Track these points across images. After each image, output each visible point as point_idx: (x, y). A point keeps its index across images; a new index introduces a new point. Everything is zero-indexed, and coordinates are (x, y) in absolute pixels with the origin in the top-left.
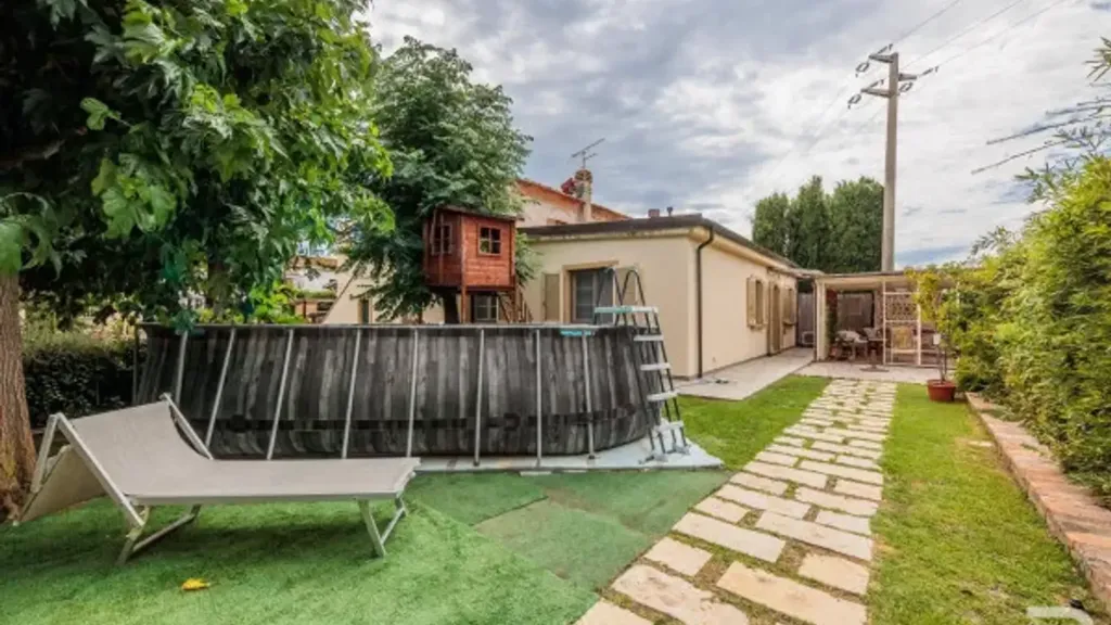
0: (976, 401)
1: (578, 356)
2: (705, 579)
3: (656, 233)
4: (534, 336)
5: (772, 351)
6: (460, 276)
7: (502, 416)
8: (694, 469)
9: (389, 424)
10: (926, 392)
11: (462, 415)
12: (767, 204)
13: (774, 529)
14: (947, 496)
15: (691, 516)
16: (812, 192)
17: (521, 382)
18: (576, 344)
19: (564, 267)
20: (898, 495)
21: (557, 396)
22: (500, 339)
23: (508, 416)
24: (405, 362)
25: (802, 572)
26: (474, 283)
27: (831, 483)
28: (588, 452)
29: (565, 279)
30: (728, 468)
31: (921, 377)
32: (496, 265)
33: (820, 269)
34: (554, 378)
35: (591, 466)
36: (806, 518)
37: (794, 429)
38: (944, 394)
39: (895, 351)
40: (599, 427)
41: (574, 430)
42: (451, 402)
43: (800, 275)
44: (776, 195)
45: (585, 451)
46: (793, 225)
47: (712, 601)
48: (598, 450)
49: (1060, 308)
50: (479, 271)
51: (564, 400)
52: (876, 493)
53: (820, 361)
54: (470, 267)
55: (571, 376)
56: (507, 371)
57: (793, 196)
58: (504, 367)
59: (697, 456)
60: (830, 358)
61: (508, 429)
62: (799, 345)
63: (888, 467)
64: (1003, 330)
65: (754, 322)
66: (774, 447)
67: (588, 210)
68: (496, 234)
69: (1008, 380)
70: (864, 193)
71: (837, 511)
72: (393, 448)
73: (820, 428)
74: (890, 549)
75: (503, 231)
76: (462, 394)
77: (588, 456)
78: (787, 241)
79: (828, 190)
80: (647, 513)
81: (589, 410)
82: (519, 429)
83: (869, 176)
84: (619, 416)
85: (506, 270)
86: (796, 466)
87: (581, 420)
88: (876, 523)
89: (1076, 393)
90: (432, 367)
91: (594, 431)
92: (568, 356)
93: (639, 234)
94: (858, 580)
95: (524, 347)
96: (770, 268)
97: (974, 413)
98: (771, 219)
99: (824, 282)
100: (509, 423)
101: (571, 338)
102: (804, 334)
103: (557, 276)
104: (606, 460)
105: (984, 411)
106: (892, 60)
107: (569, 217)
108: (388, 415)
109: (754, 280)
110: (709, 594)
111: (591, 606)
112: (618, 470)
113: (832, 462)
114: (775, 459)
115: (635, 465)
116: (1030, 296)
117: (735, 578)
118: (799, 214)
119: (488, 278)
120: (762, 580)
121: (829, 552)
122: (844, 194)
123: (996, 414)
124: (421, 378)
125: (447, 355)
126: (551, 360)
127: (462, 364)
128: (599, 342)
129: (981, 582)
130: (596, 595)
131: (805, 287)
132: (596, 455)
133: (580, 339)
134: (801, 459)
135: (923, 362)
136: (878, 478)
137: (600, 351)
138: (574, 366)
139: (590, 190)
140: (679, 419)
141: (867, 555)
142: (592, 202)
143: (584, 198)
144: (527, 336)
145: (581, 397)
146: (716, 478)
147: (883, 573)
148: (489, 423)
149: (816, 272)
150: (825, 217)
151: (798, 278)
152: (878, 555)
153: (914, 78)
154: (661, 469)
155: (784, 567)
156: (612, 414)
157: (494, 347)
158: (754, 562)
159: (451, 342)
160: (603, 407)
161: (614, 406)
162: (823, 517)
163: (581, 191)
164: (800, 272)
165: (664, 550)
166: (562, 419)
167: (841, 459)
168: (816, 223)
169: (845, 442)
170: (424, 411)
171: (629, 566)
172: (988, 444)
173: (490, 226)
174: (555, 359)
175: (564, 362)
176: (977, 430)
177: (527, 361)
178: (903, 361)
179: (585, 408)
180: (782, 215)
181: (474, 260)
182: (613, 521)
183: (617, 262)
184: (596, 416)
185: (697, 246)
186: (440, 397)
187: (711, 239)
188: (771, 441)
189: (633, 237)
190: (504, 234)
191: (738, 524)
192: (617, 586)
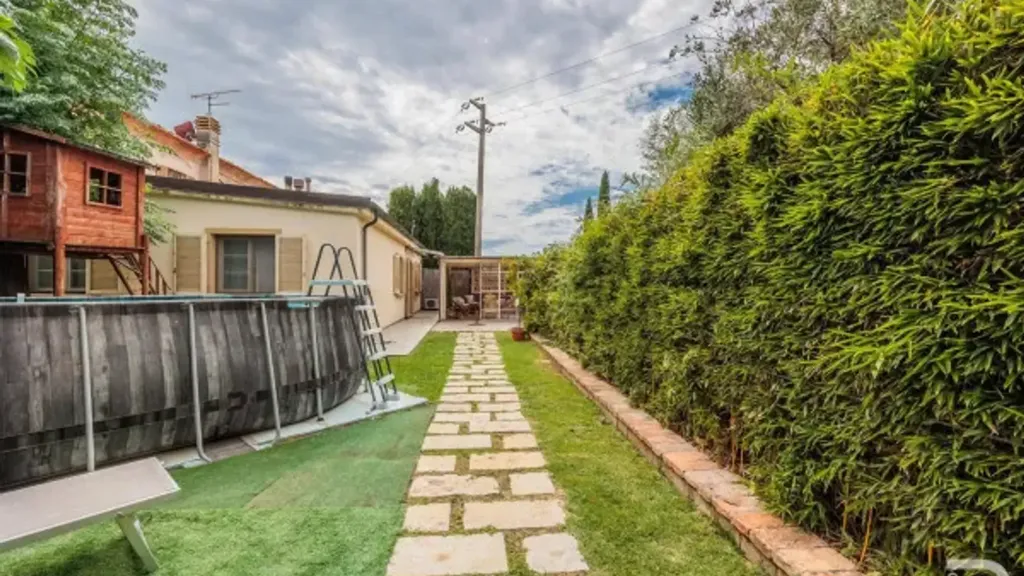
0: (536, 338)
1: (305, 327)
2: (462, 469)
3: (326, 208)
4: (259, 310)
5: (409, 315)
6: (54, 231)
7: (225, 396)
8: (408, 409)
9: (41, 437)
10: (511, 335)
11: (169, 404)
12: (399, 193)
13: (479, 430)
14: (546, 390)
15: (427, 439)
16: (432, 188)
17: (246, 356)
18: (302, 316)
19: (207, 230)
20: (525, 396)
21: (287, 368)
22: (216, 315)
23: (232, 396)
24: (66, 351)
25: (506, 446)
26: (78, 241)
27: (493, 396)
28: (316, 415)
29: (208, 243)
30: (431, 404)
31: (506, 327)
32: (113, 220)
33: (443, 251)
34: (283, 350)
35: (323, 427)
36: (491, 420)
37: (453, 370)
38: (521, 336)
39: (487, 310)
40: (325, 391)
41: (303, 397)
42: (153, 390)
43: (424, 254)
44: (406, 187)
45: (314, 414)
46: (418, 212)
47: (472, 478)
48: (326, 411)
49: (579, 285)
50: (85, 225)
51: (293, 370)
52: (516, 397)
53: (443, 320)
54: (70, 218)
55: (299, 346)
56: (228, 347)
57: (419, 190)
58: (224, 344)
59: (405, 400)
60: (449, 318)
61: (232, 410)
62: (423, 309)
63: (515, 382)
64: (551, 297)
65: (398, 292)
66: (449, 384)
67: (215, 166)
68: (115, 180)
69: (552, 324)
70: (465, 198)
71: (504, 412)
72: (43, 469)
73: (469, 366)
74: (537, 423)
75: (127, 179)
76: (169, 379)
77: (316, 418)
78: (414, 226)
79: (443, 191)
80: (395, 447)
81: (318, 376)
82: (245, 406)
83: (468, 186)
84: (341, 379)
85: (130, 226)
86: (469, 392)
87: (311, 387)
88: (525, 414)
89: (588, 328)
90: (115, 353)
91: (322, 393)
92: (295, 327)
93: (306, 206)
94: (532, 441)
95: (246, 321)
96: (407, 248)
97: (537, 344)
98: (403, 206)
99: (446, 261)
100: (234, 403)
101: (298, 310)
102: (427, 300)
103: (198, 239)
104: (335, 418)
105: (543, 343)
106: (482, 108)
107: (190, 169)
108: (37, 424)
109: (398, 257)
110: (469, 476)
111: (405, 511)
112: (349, 425)
113: (486, 385)
114: (454, 390)
115: (364, 416)
116: (564, 276)
117: (476, 462)
118: (424, 205)
119: (101, 235)
120: (490, 458)
121: (512, 433)
122: (453, 195)
123: (548, 344)
124: (99, 368)
125: (139, 337)
126: (278, 332)
127: (165, 346)
128: (323, 313)
129: (574, 425)
130: (403, 505)
131: (430, 263)
132: (324, 416)
133: (307, 310)
134: (470, 387)
135: (502, 317)
136: (513, 389)
137: (323, 320)
138: (301, 338)
139: (218, 141)
140: (390, 373)
141: (528, 428)
142: (221, 156)
143: (210, 148)
144: (250, 308)
145: (310, 366)
146: (426, 412)
147: (540, 433)
148: (208, 407)
149: (441, 254)
150: (441, 212)
151: (423, 257)
152: (533, 427)
153: (493, 125)
154: (386, 414)
155: (497, 448)
156: (335, 377)
157: (209, 323)
158: (480, 451)
159: (143, 320)
160: (328, 373)
161: (337, 369)
162: (499, 416)
163: (205, 140)
164: (425, 251)
165: (424, 463)
166: (292, 389)
167: (490, 382)
168: (434, 214)
169: (486, 372)
170: (105, 409)
171: (411, 481)
172: (548, 361)
173: (107, 169)
174: (283, 331)
175: (291, 333)
176: (541, 354)
177: (252, 336)
178: (491, 317)
179: (313, 375)
180: (410, 204)
181: (80, 210)
182: (373, 460)
183: (280, 231)
184: (323, 381)
185: (364, 224)
186: (134, 388)
187: (375, 221)
188: (445, 381)
189: (300, 208)
190: (127, 182)
191: (459, 434)
192: (412, 494)
